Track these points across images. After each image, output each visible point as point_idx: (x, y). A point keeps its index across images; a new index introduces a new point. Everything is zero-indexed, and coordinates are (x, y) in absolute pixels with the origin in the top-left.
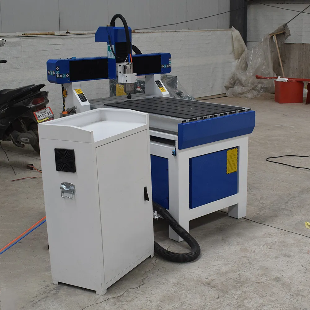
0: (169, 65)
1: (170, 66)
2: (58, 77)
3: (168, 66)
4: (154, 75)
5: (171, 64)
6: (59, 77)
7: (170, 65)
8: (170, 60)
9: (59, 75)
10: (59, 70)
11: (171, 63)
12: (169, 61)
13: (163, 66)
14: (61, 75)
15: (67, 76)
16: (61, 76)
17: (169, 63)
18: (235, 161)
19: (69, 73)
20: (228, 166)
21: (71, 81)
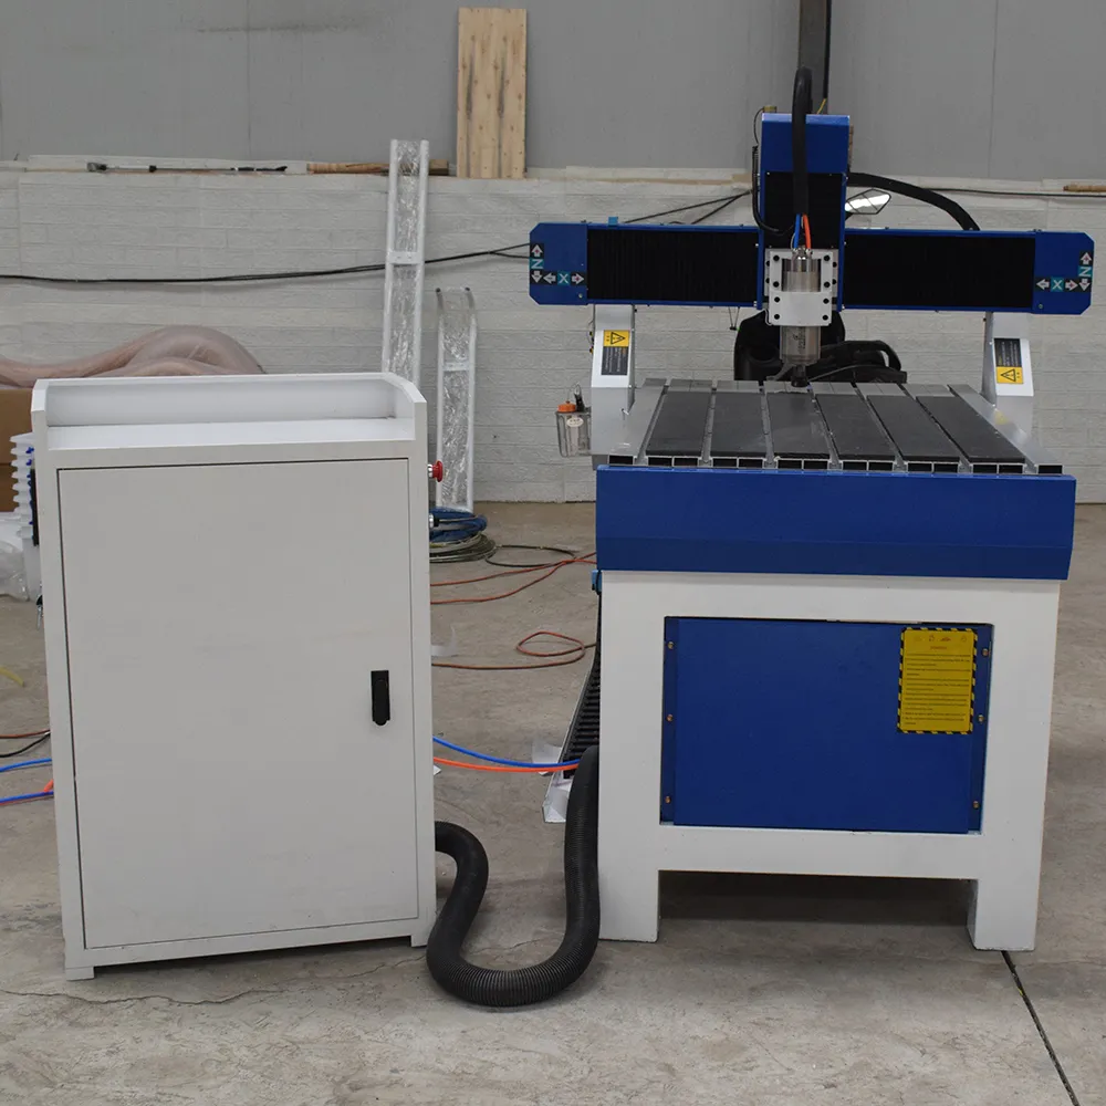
0: (1078, 280)
1: (1084, 288)
2: (537, 280)
3: (1071, 285)
4: (995, 314)
5: (1090, 280)
6: (542, 280)
7: (1085, 281)
8: (1086, 262)
9: (543, 273)
10: (542, 256)
11: (1091, 272)
12: (1081, 264)
13: (1043, 284)
14: (550, 275)
15: (574, 279)
16: (550, 278)
17: (1076, 271)
18: (957, 683)
19: (585, 271)
20: (904, 696)
21: (588, 297)
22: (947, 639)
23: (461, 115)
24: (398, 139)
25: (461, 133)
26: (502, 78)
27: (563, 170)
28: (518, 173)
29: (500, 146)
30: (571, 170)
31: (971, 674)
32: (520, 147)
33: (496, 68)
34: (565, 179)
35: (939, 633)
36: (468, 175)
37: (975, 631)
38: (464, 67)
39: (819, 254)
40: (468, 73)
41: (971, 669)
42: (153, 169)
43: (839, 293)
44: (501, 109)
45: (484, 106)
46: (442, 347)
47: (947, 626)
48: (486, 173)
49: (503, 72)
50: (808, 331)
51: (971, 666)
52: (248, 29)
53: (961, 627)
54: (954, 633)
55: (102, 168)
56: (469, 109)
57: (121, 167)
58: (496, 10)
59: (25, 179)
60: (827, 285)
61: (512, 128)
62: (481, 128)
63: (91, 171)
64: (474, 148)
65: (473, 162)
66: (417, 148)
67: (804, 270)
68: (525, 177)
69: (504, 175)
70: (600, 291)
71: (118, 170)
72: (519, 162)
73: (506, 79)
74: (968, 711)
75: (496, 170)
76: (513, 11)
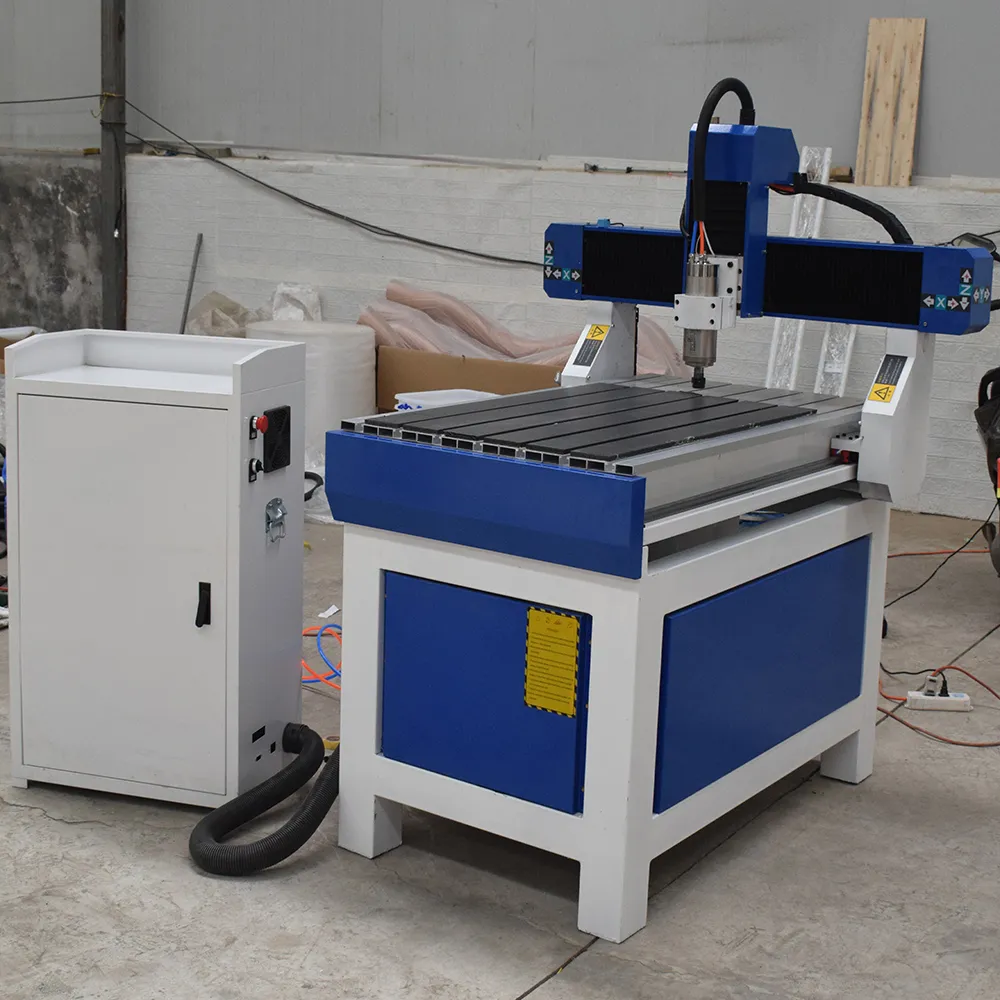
0: (959, 299)
1: (964, 307)
2: (548, 275)
3: (953, 304)
5: (969, 298)
6: (552, 276)
7: (965, 299)
8: (966, 281)
9: (553, 269)
10: (553, 253)
12: (962, 281)
13: (929, 301)
14: (557, 271)
15: (573, 275)
16: (558, 274)
17: (958, 290)
18: (565, 667)
19: (581, 269)
20: (529, 672)
21: (583, 293)
22: (558, 623)
23: (863, 122)
24: (809, 146)
25: (861, 141)
26: (900, 87)
27: (946, 179)
28: (904, 181)
29: (891, 155)
30: (955, 180)
31: (574, 659)
32: (909, 155)
33: (895, 76)
34: (940, 189)
35: (553, 616)
36: (864, 183)
37: (577, 618)
38: (869, 76)
39: (722, 261)
40: (871, 80)
41: (574, 654)
42: (629, 170)
43: (742, 300)
44: (895, 118)
45: (882, 113)
46: (825, 349)
47: (559, 611)
48: (878, 181)
49: (901, 82)
50: (702, 334)
51: (575, 653)
52: (708, 42)
53: (569, 613)
54: (563, 618)
55: (594, 169)
56: (870, 117)
57: (609, 167)
58: (901, 20)
59: (538, 176)
60: (730, 291)
61: (903, 136)
62: (878, 136)
63: (586, 171)
64: (871, 157)
65: (868, 169)
66: (822, 154)
67: (701, 275)
68: (911, 185)
69: (892, 183)
70: (590, 288)
71: (605, 171)
72: (906, 171)
73: (903, 86)
74: (573, 696)
75: (887, 179)
76: (914, 20)
